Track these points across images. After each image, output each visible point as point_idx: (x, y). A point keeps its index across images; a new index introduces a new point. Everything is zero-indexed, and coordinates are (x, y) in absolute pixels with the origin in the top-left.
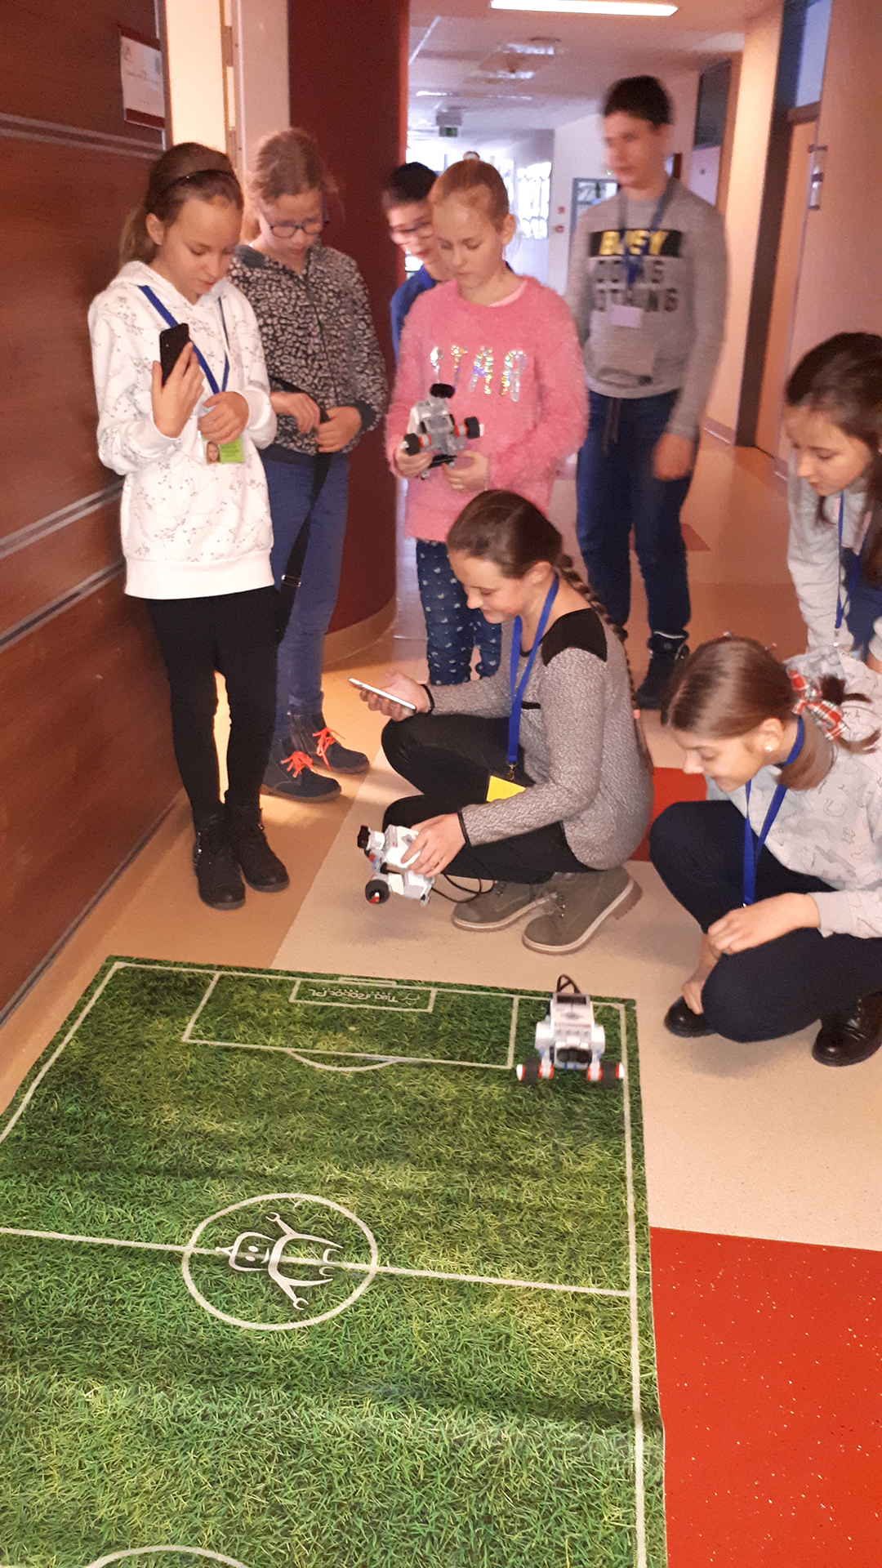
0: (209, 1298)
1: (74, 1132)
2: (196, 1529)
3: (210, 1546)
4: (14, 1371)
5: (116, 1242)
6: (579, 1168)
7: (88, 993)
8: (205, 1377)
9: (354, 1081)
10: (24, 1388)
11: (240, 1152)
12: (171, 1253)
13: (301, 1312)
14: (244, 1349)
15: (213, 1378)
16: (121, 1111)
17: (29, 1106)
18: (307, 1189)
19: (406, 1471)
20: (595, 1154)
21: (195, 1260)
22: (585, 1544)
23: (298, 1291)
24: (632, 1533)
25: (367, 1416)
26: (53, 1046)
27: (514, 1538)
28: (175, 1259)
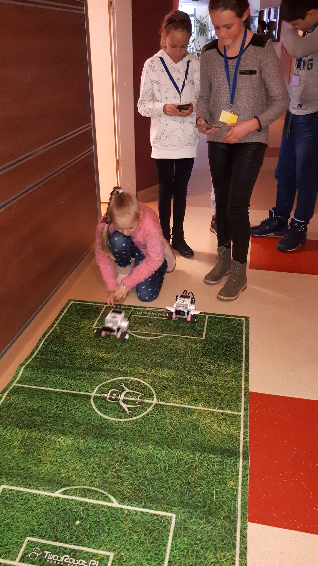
0: (99, 410)
1: (56, 356)
2: (92, 482)
3: (97, 487)
4: (36, 431)
5: (69, 391)
6: (226, 372)
7: (62, 311)
8: (97, 435)
9: (150, 342)
10: (39, 436)
11: (111, 364)
12: (87, 395)
13: (130, 415)
14: (111, 426)
15: (100, 436)
16: (72, 350)
17: (41, 347)
18: (133, 376)
19: (162, 467)
20: (232, 368)
21: (95, 398)
22: (221, 493)
23: (129, 409)
24: (237, 490)
25: (150, 450)
26: (50, 328)
27: (197, 490)
28: (89, 397)
